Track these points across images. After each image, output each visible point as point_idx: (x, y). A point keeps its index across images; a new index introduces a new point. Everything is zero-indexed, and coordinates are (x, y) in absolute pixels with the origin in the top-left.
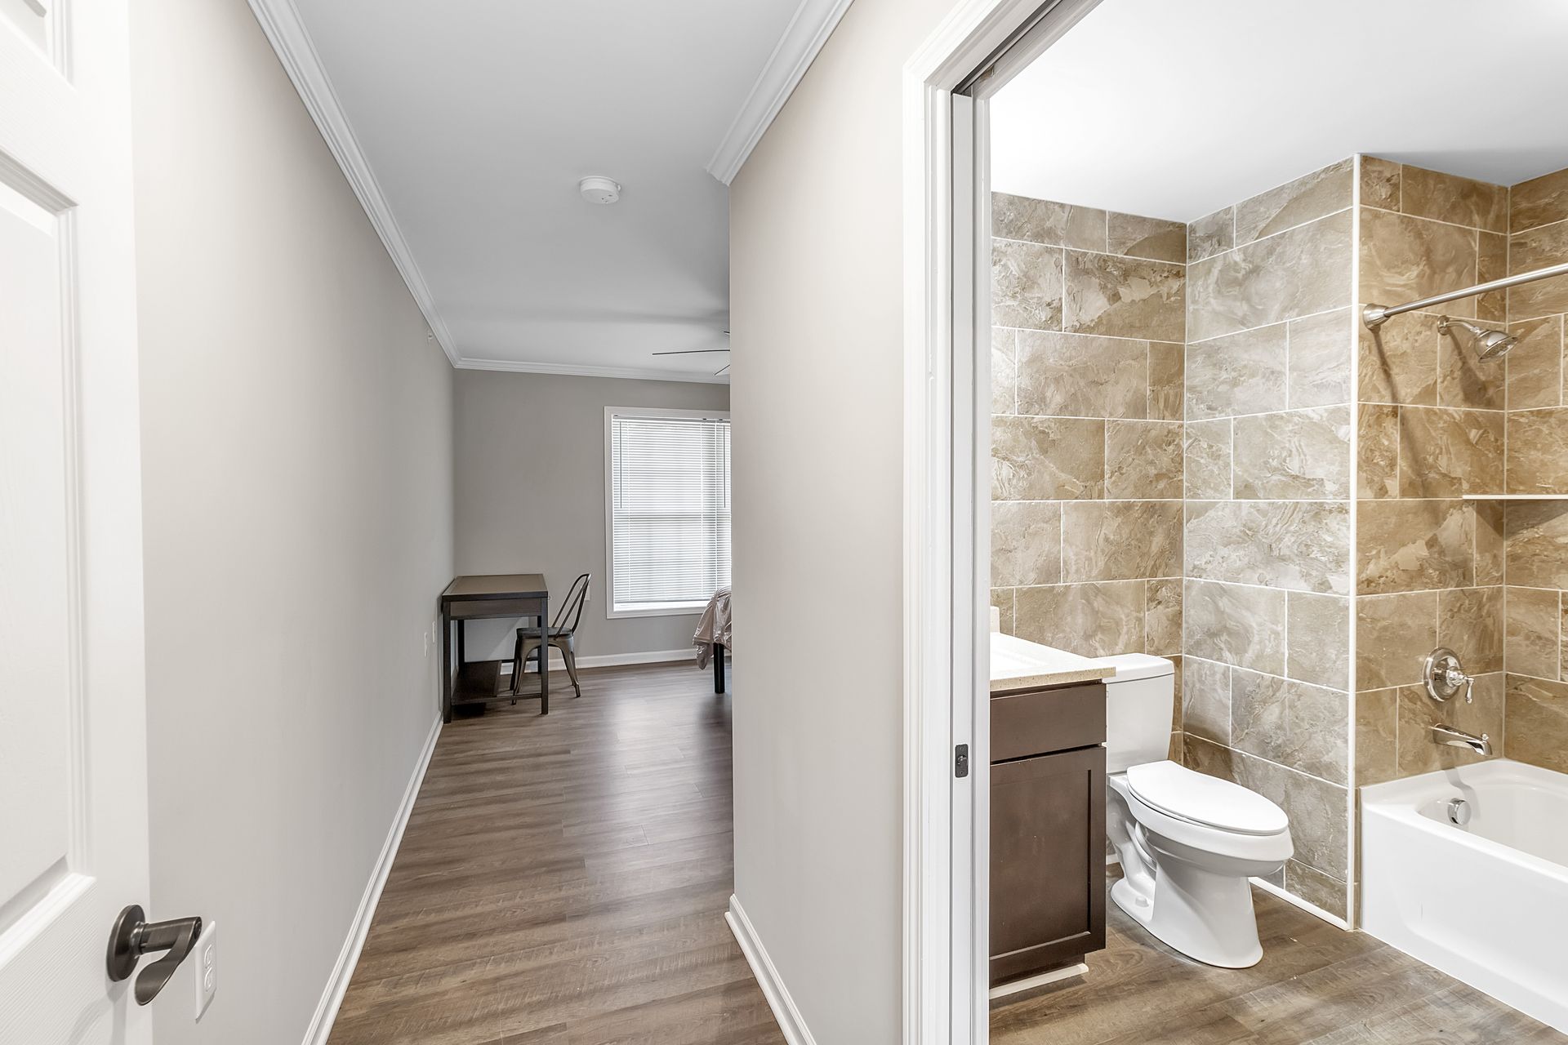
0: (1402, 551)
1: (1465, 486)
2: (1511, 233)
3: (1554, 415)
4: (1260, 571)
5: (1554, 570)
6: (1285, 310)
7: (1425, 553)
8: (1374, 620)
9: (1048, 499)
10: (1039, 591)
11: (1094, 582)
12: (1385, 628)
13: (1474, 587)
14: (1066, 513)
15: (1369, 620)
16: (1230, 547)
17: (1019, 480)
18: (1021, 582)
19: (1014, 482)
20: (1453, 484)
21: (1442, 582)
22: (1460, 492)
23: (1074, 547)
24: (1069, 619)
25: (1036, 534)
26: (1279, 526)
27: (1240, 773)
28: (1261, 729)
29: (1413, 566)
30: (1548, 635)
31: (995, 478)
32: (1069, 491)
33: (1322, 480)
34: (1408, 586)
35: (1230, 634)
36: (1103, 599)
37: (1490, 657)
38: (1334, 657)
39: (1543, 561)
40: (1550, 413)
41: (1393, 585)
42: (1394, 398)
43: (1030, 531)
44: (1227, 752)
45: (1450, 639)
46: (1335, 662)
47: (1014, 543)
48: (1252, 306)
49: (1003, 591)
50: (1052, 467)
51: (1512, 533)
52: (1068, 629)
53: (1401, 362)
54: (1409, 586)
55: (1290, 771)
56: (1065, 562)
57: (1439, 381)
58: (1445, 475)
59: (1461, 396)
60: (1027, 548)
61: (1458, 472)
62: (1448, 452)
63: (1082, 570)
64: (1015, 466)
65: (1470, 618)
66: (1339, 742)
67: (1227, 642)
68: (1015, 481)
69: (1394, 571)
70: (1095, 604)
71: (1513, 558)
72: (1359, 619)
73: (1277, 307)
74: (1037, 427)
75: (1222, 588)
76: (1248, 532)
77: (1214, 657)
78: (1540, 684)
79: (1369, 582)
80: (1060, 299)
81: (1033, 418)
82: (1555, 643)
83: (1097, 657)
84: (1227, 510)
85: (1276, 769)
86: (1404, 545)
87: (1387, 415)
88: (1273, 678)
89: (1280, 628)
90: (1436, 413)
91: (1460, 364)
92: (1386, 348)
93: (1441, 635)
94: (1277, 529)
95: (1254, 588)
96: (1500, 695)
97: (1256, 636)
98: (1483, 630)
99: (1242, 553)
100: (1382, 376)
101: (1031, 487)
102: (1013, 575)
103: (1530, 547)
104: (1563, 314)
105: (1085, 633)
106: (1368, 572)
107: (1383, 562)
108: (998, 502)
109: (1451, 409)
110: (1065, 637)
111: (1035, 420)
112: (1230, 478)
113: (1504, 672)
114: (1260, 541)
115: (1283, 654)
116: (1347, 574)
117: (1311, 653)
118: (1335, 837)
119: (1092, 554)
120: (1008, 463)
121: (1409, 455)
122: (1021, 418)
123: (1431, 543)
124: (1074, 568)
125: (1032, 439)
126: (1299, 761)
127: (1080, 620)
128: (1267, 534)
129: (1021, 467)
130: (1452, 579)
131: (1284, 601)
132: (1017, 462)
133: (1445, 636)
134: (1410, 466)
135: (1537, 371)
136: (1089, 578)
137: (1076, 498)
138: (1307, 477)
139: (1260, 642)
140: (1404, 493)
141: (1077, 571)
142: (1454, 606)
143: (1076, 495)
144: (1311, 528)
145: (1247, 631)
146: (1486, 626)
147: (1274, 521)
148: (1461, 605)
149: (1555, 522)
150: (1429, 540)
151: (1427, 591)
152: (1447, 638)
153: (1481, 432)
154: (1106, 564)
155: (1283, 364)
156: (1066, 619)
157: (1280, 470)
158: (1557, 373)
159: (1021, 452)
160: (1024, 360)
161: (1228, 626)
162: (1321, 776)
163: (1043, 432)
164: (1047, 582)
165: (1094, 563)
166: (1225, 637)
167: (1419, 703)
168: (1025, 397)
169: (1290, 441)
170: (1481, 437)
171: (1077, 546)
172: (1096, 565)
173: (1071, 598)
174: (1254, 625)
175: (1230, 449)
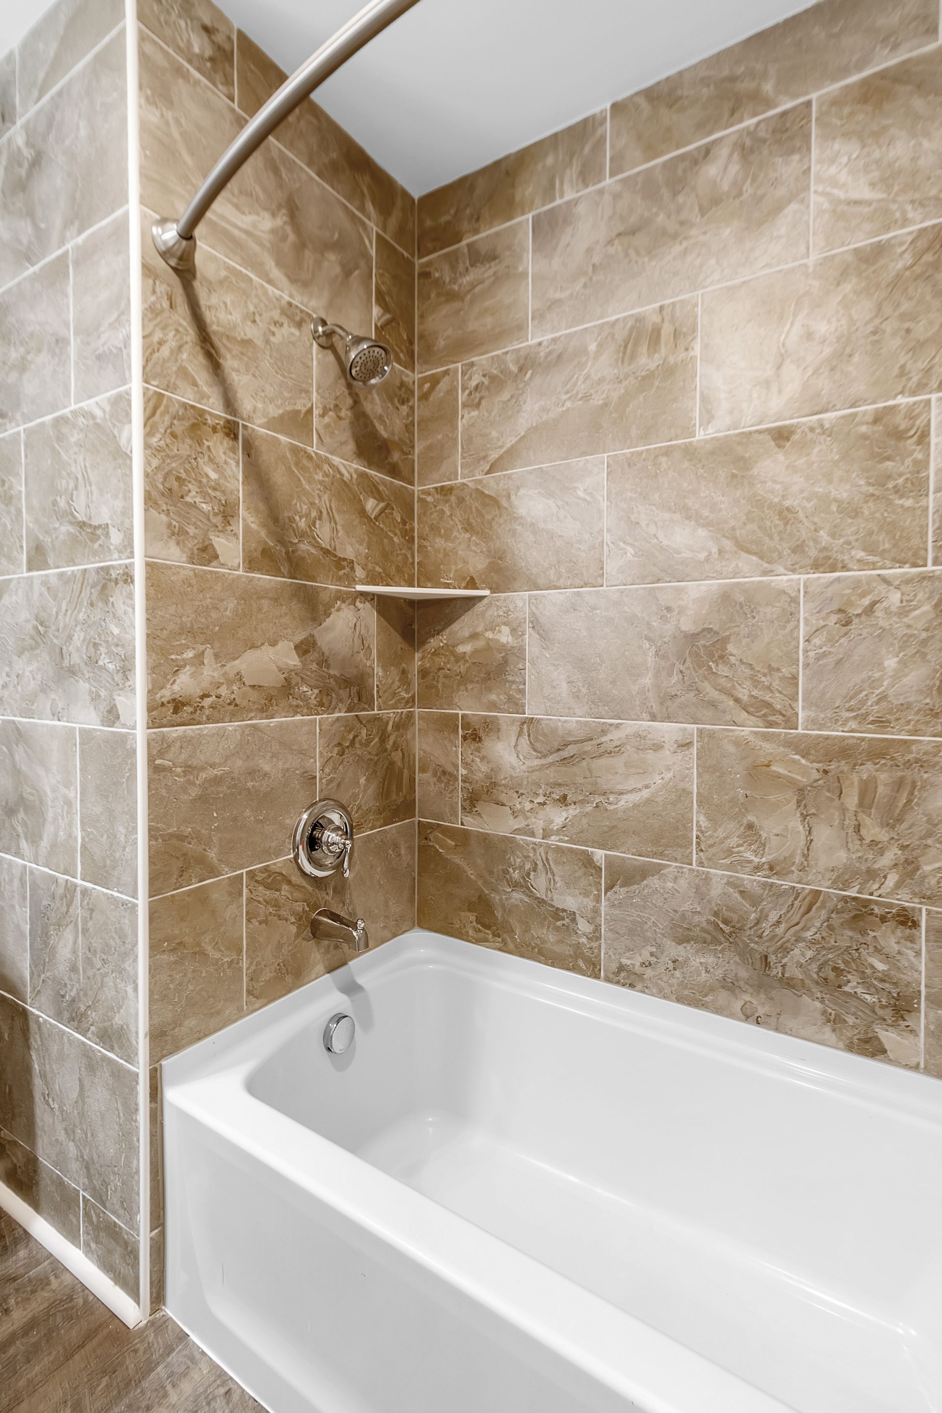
0: (250, 656)
1: (360, 573)
2: (420, 257)
3: (454, 492)
4: (53, 696)
5: (455, 686)
6: (66, 226)
7: (294, 661)
8: (189, 769)
12: (217, 781)
13: (376, 712)
15: (179, 770)
16: (23, 656)
20: (340, 567)
21: (324, 705)
22: (352, 581)
26: (69, 613)
27: (37, 1050)
28: (56, 972)
29: (274, 679)
30: (450, 769)
33: (107, 524)
34: (262, 710)
35: (26, 811)
37: (399, 802)
38: (123, 839)
39: (446, 677)
40: (451, 489)
41: (235, 709)
42: (229, 404)
44: (24, 1013)
45: (339, 785)
46: (124, 848)
48: (36, 226)
51: (423, 642)
53: (242, 354)
54: (265, 710)
55: (84, 1043)
57: (316, 412)
58: (326, 552)
59: (351, 446)
61: (349, 550)
62: (331, 519)
65: (370, 753)
66: (130, 989)
67: (24, 824)
69: (235, 688)
71: (424, 673)
72: (155, 770)
73: (58, 222)
75: (18, 729)
76: (40, 628)
77: (13, 850)
78: (447, 831)
79: (178, 705)
82: (456, 779)
84: (20, 592)
85: (71, 1041)
86: (253, 647)
87: (214, 430)
88: (67, 881)
89: (72, 795)
90: (310, 457)
91: (349, 401)
92: (209, 316)
93: (324, 781)
94: (67, 619)
95: (47, 725)
96: (411, 848)
97: (50, 809)
98: (387, 768)
99: (35, 665)
100: (201, 359)
103: (437, 659)
104: (459, 365)
106: (176, 687)
107: (210, 671)
109: (336, 460)
112: (22, 536)
113: (417, 819)
114: (52, 642)
115: (76, 838)
116: (133, 690)
117: (102, 837)
118: (126, 1157)
121: (262, 506)
123: (305, 648)
126: (92, 1025)
128: (58, 630)
130: (341, 701)
131: (75, 745)
133: (330, 781)
134: (264, 525)
135: (440, 437)
138: (93, 524)
139: (55, 819)
140: (251, 564)
142: (343, 738)
144: (97, 614)
145: (41, 802)
146: (392, 763)
147: (64, 608)
148: (355, 737)
149: (455, 626)
150: (302, 642)
151: (299, 717)
152: (334, 784)
153: (382, 505)
155: (66, 324)
157: (68, 515)
158: (456, 439)
161: (25, 795)
162: (111, 1049)
166: (21, 815)
167: (285, 887)
169: (75, 461)
170: (382, 511)
174: (48, 790)
175: (21, 485)
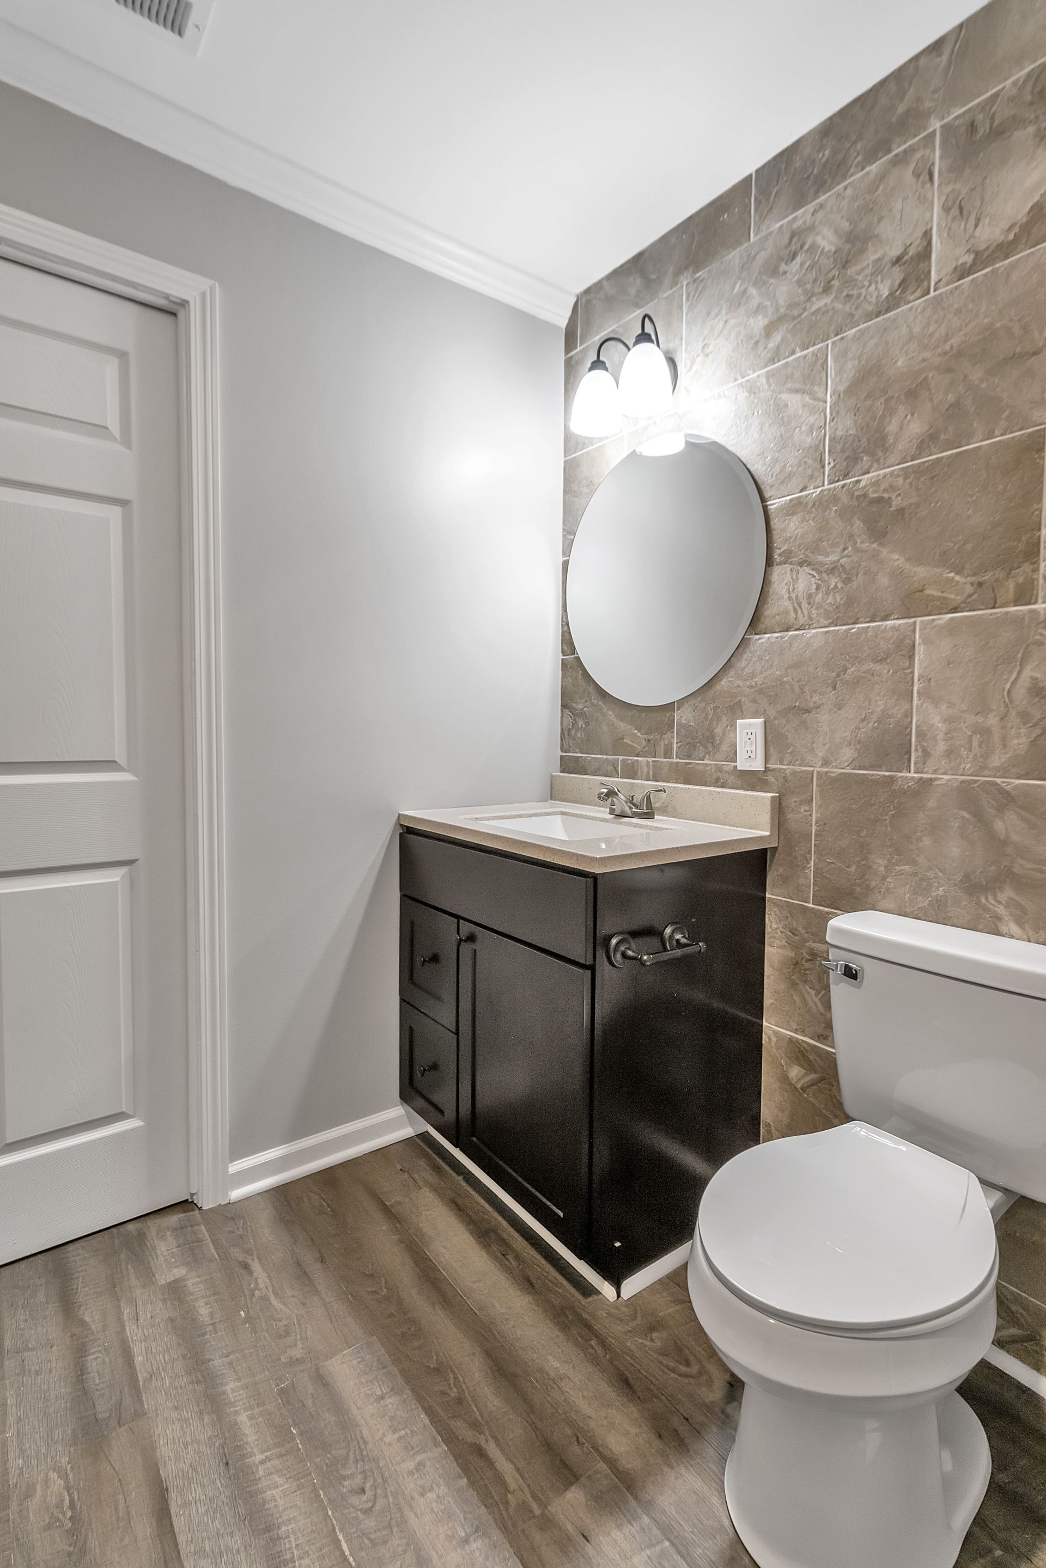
9: (885, 618)
10: (862, 780)
11: (999, 781)
14: (926, 641)
17: (827, 594)
18: (826, 763)
19: (819, 598)
23: (944, 707)
24: (927, 842)
25: (857, 682)
31: (786, 596)
32: (933, 598)
36: (1023, 819)
43: (847, 677)
47: (816, 698)
49: (794, 773)
50: (896, 559)
52: (921, 860)
56: (920, 734)
60: (839, 706)
63: (964, 752)
64: (820, 572)
68: (820, 595)
70: (999, 826)
74: (865, 495)
80: (927, 235)
81: (858, 481)
83: (998, 933)
101: (850, 602)
102: (812, 750)
105: (967, 876)
108: (791, 633)
110: (915, 874)
111: (862, 484)
119: (992, 720)
120: (808, 570)
122: (835, 489)
124: (942, 746)
125: (855, 518)
127: (954, 849)
129: (833, 570)
132: (822, 564)
136: (984, 767)
137: (955, 610)
141: (950, 753)
143: (955, 605)
154: (1033, 743)
156: (919, 839)
159: (832, 546)
160: (841, 388)
163: (879, 500)
164: (879, 767)
165: (996, 737)
168: (843, 451)
171: (951, 705)
172: (1005, 746)
173: (931, 804)
